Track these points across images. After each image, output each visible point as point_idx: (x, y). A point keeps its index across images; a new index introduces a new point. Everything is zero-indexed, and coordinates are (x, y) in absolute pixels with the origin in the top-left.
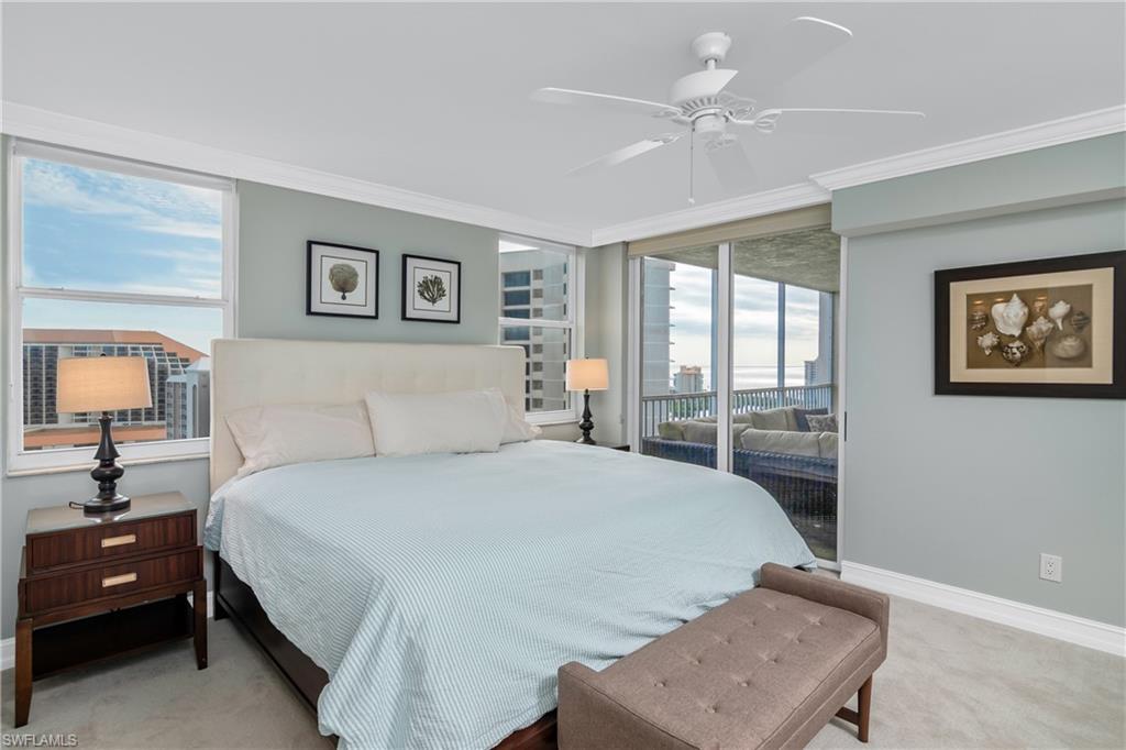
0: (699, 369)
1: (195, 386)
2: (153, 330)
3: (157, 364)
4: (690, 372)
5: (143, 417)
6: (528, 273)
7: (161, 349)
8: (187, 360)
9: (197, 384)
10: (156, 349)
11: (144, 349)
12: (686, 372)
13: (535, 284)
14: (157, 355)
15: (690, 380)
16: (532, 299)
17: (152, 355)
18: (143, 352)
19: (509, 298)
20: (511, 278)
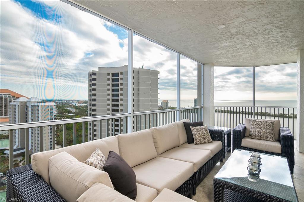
1: (18, 106)
2: (7, 89)
3: (8, 99)
5: (4, 115)
6: (119, 73)
7: (10, 95)
8: (18, 98)
9: (19, 105)
10: (8, 94)
11: (4, 94)
12: (164, 101)
13: (120, 76)
14: (8, 96)
16: (119, 80)
17: (6, 96)
18: (3, 95)
19: (113, 80)
20: (114, 75)
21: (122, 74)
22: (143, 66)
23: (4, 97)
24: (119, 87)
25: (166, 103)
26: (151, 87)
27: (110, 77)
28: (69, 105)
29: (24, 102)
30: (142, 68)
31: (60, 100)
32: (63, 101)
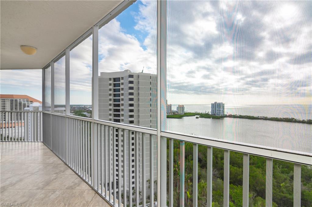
0: (183, 106)
3: (27, 104)
4: (181, 106)
6: (120, 78)
7: (28, 100)
8: (32, 102)
9: (33, 110)
10: (26, 100)
12: (179, 106)
13: (121, 81)
15: (181, 108)
16: (121, 85)
17: (25, 102)
18: (22, 101)
19: (115, 85)
20: (115, 80)
21: (122, 78)
22: (143, 70)
23: (23, 103)
24: (120, 92)
25: (182, 108)
26: (152, 92)
27: (112, 82)
28: (86, 110)
29: (37, 107)
30: (142, 72)
31: (78, 105)
32: (81, 106)
